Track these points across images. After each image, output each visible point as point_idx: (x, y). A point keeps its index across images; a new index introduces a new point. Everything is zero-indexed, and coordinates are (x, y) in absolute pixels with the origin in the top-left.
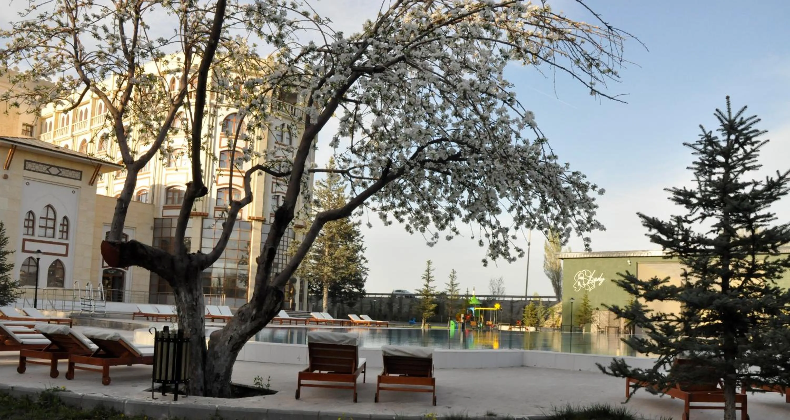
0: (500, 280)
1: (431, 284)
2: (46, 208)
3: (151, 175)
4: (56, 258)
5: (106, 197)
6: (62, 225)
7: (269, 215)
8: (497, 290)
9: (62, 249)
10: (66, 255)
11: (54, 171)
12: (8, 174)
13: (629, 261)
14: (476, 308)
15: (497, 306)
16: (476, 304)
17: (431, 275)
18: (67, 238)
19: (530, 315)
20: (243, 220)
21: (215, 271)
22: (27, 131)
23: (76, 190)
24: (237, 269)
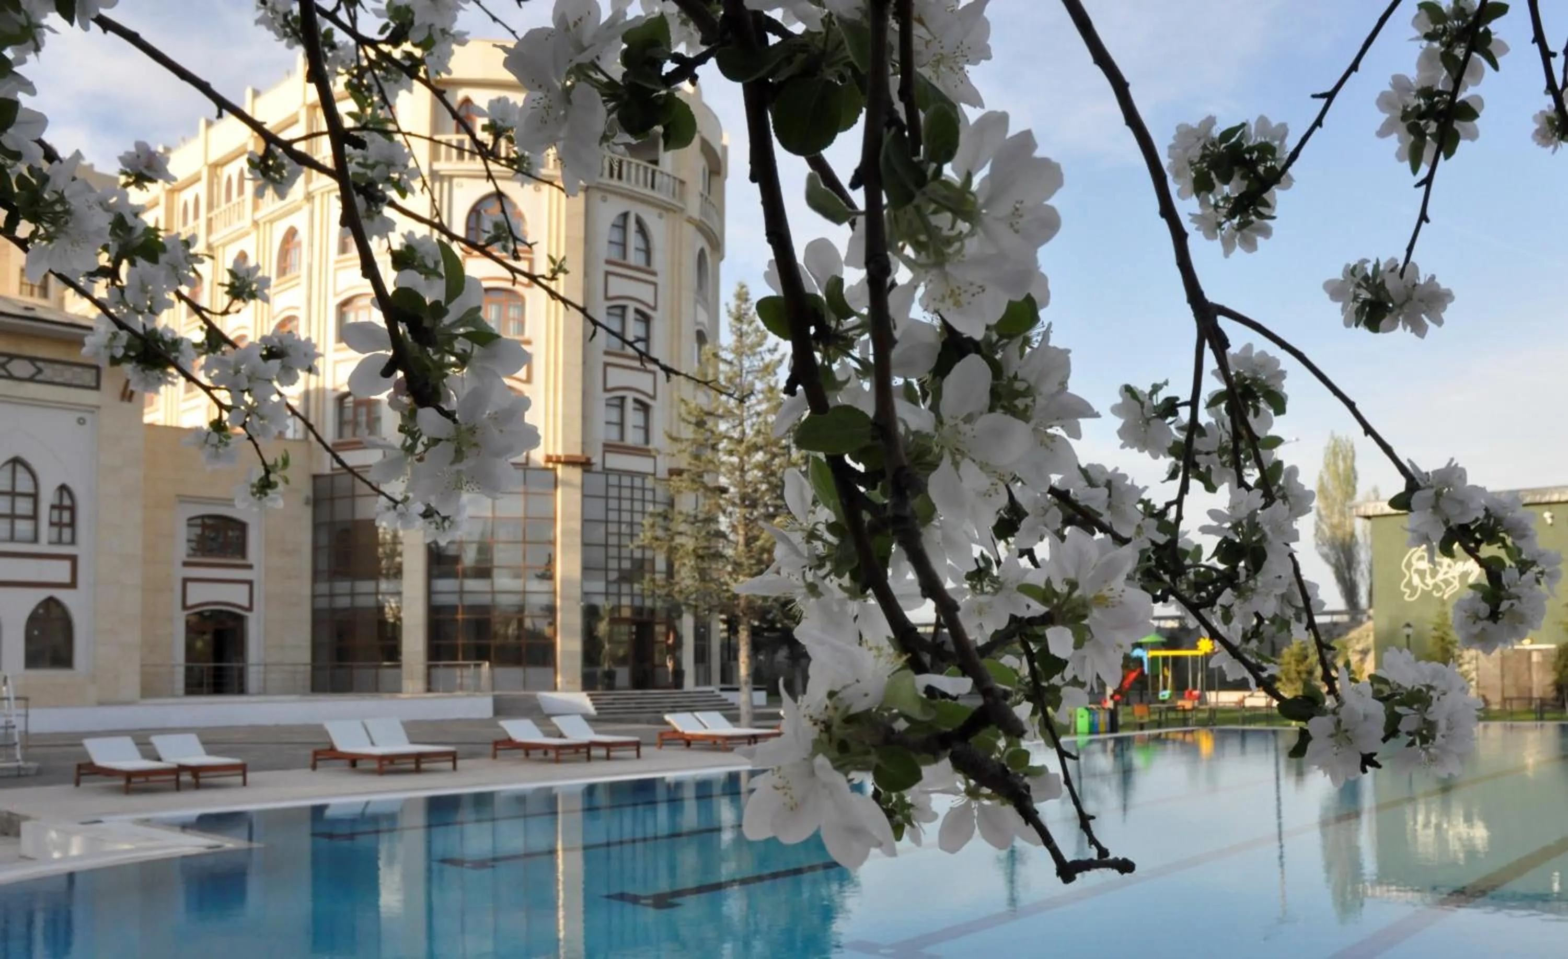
2: (9, 467)
4: (44, 594)
6: (57, 508)
7: (599, 449)
9: (60, 571)
10: (73, 584)
11: (19, 368)
13: (1547, 514)
14: (1151, 654)
15: (1204, 645)
16: (1153, 644)
18: (73, 542)
19: (1293, 675)
20: (531, 465)
21: (469, 600)
22: (32, 286)
23: (87, 416)
24: (524, 592)
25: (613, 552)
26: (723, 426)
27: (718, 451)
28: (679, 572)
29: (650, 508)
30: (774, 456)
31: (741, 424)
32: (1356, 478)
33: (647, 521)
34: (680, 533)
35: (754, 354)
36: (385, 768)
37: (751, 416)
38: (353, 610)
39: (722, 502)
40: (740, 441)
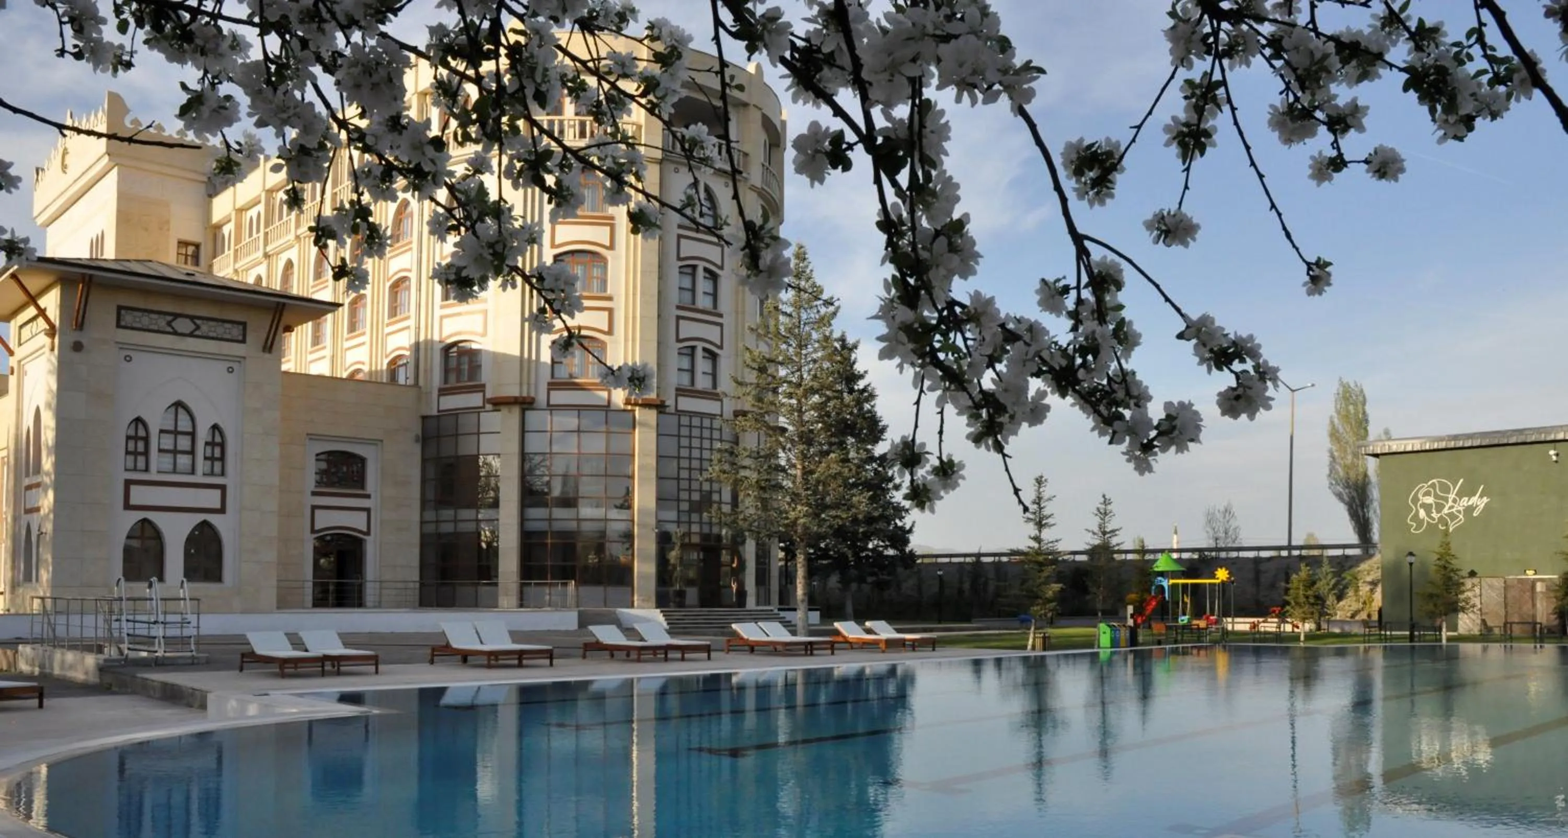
0: (1227, 511)
1: (1046, 535)
2: (173, 409)
3: (411, 322)
4: (201, 517)
5: (332, 378)
6: (210, 444)
7: (673, 393)
8: (1221, 534)
9: (211, 499)
10: (222, 510)
11: (183, 325)
12: (84, 341)
13: (1552, 452)
14: (1172, 581)
15: (1222, 574)
16: (1173, 572)
17: (1046, 512)
18: (223, 474)
19: (1302, 600)
20: (612, 408)
21: (557, 526)
22: (186, 255)
23: (235, 366)
24: (606, 520)
25: (684, 484)
26: (782, 372)
27: (778, 393)
28: (743, 501)
29: (718, 445)
30: (829, 399)
31: (799, 370)
32: (1367, 421)
33: (716, 456)
34: (744, 467)
35: (811, 307)
36: (493, 662)
37: (808, 363)
38: (456, 535)
39: (782, 439)
40: (799, 385)
